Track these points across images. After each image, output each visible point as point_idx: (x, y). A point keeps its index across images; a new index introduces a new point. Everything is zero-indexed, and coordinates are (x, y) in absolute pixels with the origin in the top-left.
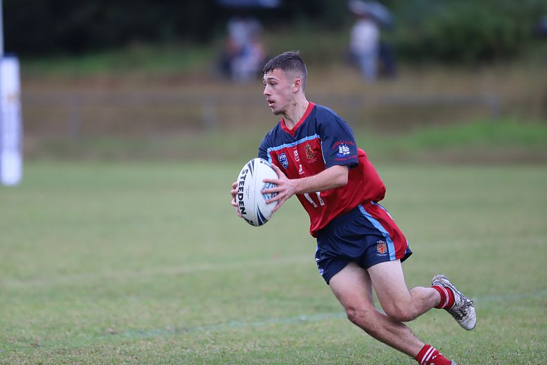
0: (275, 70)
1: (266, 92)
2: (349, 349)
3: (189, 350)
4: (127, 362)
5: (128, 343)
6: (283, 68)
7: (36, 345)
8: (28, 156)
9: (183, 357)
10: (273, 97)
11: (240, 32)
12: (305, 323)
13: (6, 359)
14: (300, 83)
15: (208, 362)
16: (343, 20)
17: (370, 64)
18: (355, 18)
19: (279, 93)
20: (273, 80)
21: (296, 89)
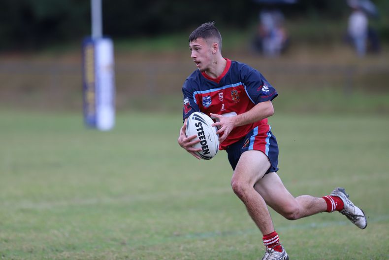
0: (198, 39)
1: (193, 55)
2: (346, 248)
3: (232, 248)
4: (188, 256)
5: (189, 243)
6: (204, 37)
7: (123, 244)
8: (119, 108)
9: (228, 253)
10: (198, 59)
11: (268, 21)
12: (315, 228)
13: (103, 254)
14: (218, 47)
15: (246, 256)
16: (343, 12)
17: (361, 44)
18: (350, 11)
19: (202, 56)
20: (197, 47)
21: (215, 51)
